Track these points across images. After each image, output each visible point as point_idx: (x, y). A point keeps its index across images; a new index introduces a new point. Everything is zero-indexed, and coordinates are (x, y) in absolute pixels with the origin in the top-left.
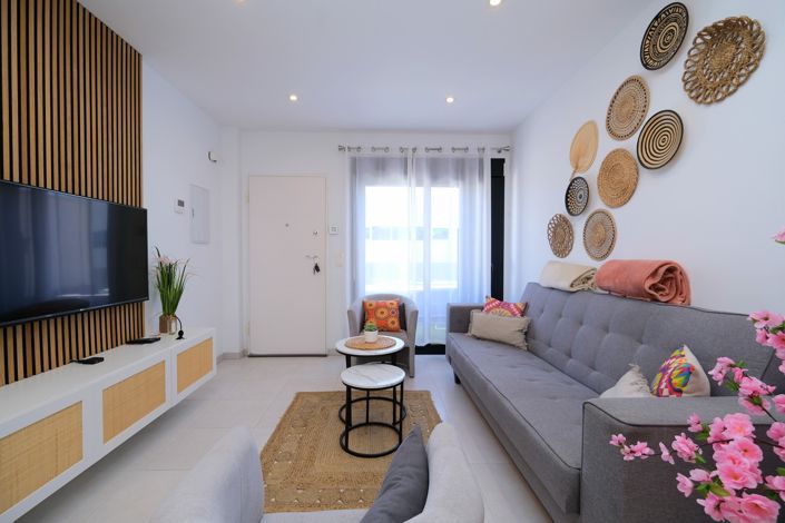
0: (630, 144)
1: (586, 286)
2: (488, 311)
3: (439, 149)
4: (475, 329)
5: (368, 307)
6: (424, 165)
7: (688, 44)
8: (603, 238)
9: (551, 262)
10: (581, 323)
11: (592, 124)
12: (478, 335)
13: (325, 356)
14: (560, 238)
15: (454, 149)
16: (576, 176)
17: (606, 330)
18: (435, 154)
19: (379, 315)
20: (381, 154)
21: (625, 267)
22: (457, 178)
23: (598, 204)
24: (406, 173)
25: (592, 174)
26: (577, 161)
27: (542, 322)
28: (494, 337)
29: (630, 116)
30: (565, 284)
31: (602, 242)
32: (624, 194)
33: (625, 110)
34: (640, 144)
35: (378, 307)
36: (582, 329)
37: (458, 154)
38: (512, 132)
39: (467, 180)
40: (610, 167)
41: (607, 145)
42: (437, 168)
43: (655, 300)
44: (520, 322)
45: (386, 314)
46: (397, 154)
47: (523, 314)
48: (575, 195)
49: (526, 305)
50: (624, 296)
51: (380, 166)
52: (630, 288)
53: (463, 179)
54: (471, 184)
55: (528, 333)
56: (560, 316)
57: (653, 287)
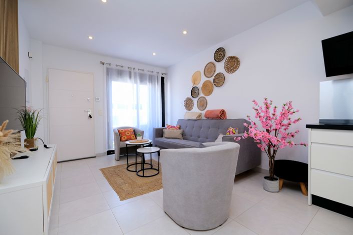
0: (212, 79)
1: (199, 118)
2: (169, 129)
3: (143, 70)
4: (165, 135)
5: (121, 131)
6: (138, 75)
7: (225, 59)
8: (203, 104)
9: (186, 112)
10: (201, 128)
11: (199, 72)
12: (167, 137)
13: (95, 157)
14: (188, 105)
15: (148, 71)
16: (194, 86)
17: (209, 128)
18: (142, 72)
19: (127, 134)
20: (120, 68)
21: (211, 112)
22: (149, 82)
23: (201, 95)
24: (130, 77)
25: (200, 86)
26: (194, 81)
27: (187, 130)
28: (173, 137)
29: (211, 72)
30: (195, 118)
31: (203, 106)
32: (210, 92)
33: (209, 70)
34: (214, 80)
35: (125, 131)
36: (202, 129)
37: (150, 73)
38: (168, 68)
39: (153, 83)
40: (205, 85)
41: (204, 79)
42: (142, 78)
43: (221, 119)
44: (180, 131)
45: (130, 134)
46: (127, 69)
47: (179, 129)
48: (194, 92)
49: (180, 126)
50: (213, 118)
51: (120, 73)
52: (215, 116)
53: (152, 82)
54: (155, 84)
55: (183, 134)
56: (194, 127)
57: (221, 116)
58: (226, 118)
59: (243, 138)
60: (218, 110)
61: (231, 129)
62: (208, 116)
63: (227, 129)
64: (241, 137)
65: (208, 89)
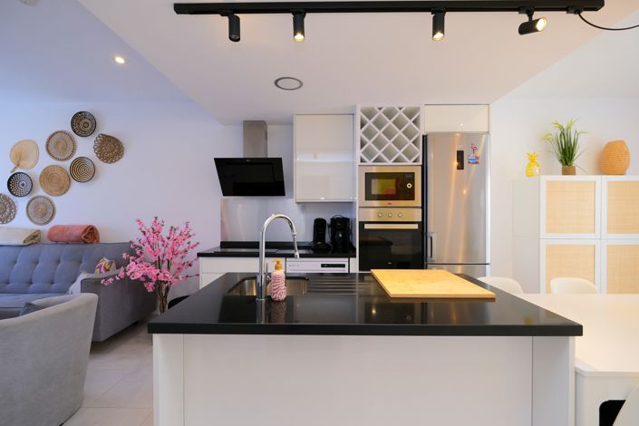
0: (67, 164)
1: (34, 241)
7: (96, 134)
8: (43, 211)
10: (37, 263)
11: (33, 143)
16: (18, 170)
17: (59, 262)
21: (63, 229)
23: (40, 192)
25: (34, 173)
26: (18, 159)
29: (64, 149)
30: (20, 242)
31: (44, 214)
32: (63, 189)
33: (59, 147)
34: (71, 168)
36: (39, 266)
40: (47, 176)
41: (46, 161)
43: (86, 243)
48: (18, 184)
50: (68, 242)
52: (73, 238)
56: (15, 262)
57: (85, 237)
58: (98, 241)
59: (117, 278)
60: (80, 227)
61: (105, 262)
62: (56, 238)
63: (98, 262)
64: (113, 277)
65: (57, 182)
